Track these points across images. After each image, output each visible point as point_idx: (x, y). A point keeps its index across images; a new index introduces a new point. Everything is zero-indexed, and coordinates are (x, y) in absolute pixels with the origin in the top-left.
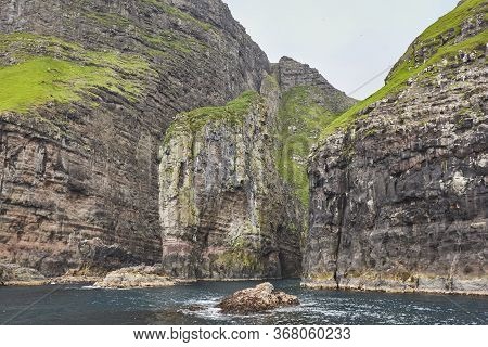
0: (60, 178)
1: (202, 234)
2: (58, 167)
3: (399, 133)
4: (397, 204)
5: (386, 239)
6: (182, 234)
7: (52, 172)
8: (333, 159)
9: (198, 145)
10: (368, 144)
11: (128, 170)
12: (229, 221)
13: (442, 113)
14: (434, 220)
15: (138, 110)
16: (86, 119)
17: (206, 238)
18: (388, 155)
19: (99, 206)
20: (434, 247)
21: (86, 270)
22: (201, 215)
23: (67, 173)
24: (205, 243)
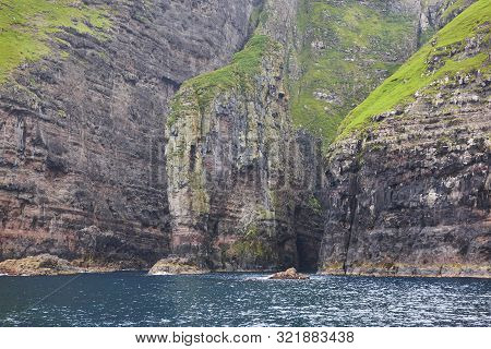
0: (40, 155)
1: (212, 222)
2: (37, 142)
3: (396, 152)
4: (391, 210)
5: (380, 237)
6: (195, 223)
7: (31, 148)
8: (347, 164)
9: (207, 124)
10: (374, 157)
11: (104, 134)
12: (240, 206)
13: (430, 137)
14: (413, 225)
15: (111, 51)
16: (57, 76)
17: (216, 226)
18: (387, 169)
19: (78, 183)
20: (410, 245)
21: (90, 261)
22: (211, 202)
23: (46, 148)
24: (215, 232)
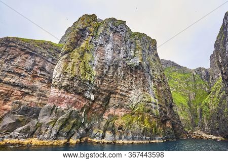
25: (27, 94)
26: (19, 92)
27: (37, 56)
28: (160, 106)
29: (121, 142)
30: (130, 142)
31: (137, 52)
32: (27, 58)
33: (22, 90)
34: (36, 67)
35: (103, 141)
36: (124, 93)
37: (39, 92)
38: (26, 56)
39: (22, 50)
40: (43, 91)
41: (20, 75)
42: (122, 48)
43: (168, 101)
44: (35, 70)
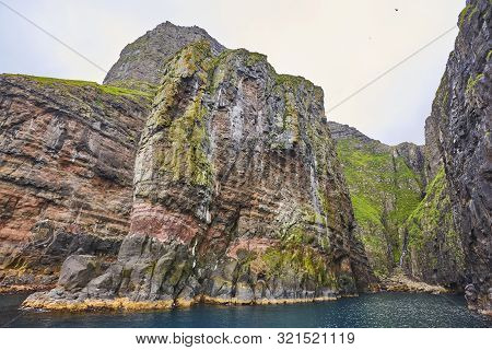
25: (50, 202)
26: (33, 199)
27: (70, 118)
28: (332, 230)
29: (265, 301)
30: (281, 301)
31: (288, 119)
32: (48, 123)
33: (39, 194)
34: (68, 142)
35: (234, 300)
36: (265, 207)
37: (74, 199)
38: (47, 117)
39: (38, 104)
40: (83, 197)
41: (34, 161)
42: (260, 113)
43: (346, 219)
44: (67, 149)
